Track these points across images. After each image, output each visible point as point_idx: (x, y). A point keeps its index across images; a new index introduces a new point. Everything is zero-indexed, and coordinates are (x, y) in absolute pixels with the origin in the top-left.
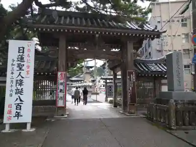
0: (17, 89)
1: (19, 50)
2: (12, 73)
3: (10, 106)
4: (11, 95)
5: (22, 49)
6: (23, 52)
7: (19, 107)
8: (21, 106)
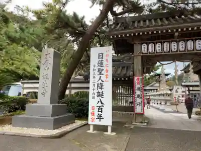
0: (98, 92)
1: (99, 56)
2: (94, 77)
3: (93, 108)
4: (94, 98)
5: (101, 55)
6: (102, 58)
7: (100, 109)
8: (102, 109)
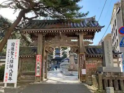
0: (10, 65)
1: (12, 44)
2: (8, 57)
3: (7, 74)
4: (7, 68)
5: (13, 44)
6: (14, 46)
7: (11, 74)
